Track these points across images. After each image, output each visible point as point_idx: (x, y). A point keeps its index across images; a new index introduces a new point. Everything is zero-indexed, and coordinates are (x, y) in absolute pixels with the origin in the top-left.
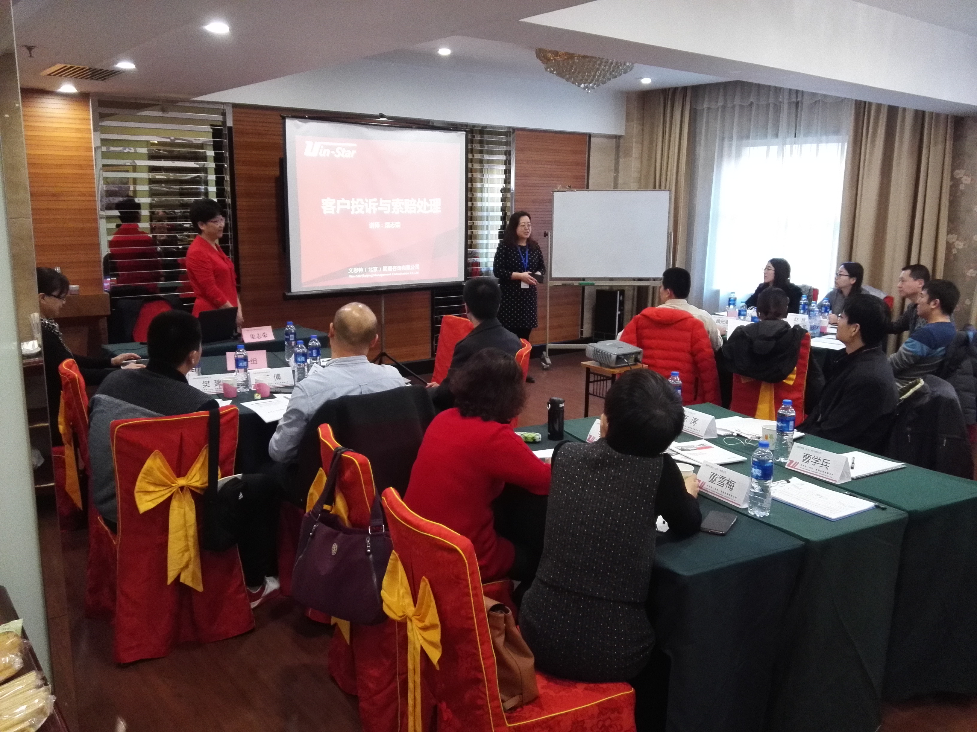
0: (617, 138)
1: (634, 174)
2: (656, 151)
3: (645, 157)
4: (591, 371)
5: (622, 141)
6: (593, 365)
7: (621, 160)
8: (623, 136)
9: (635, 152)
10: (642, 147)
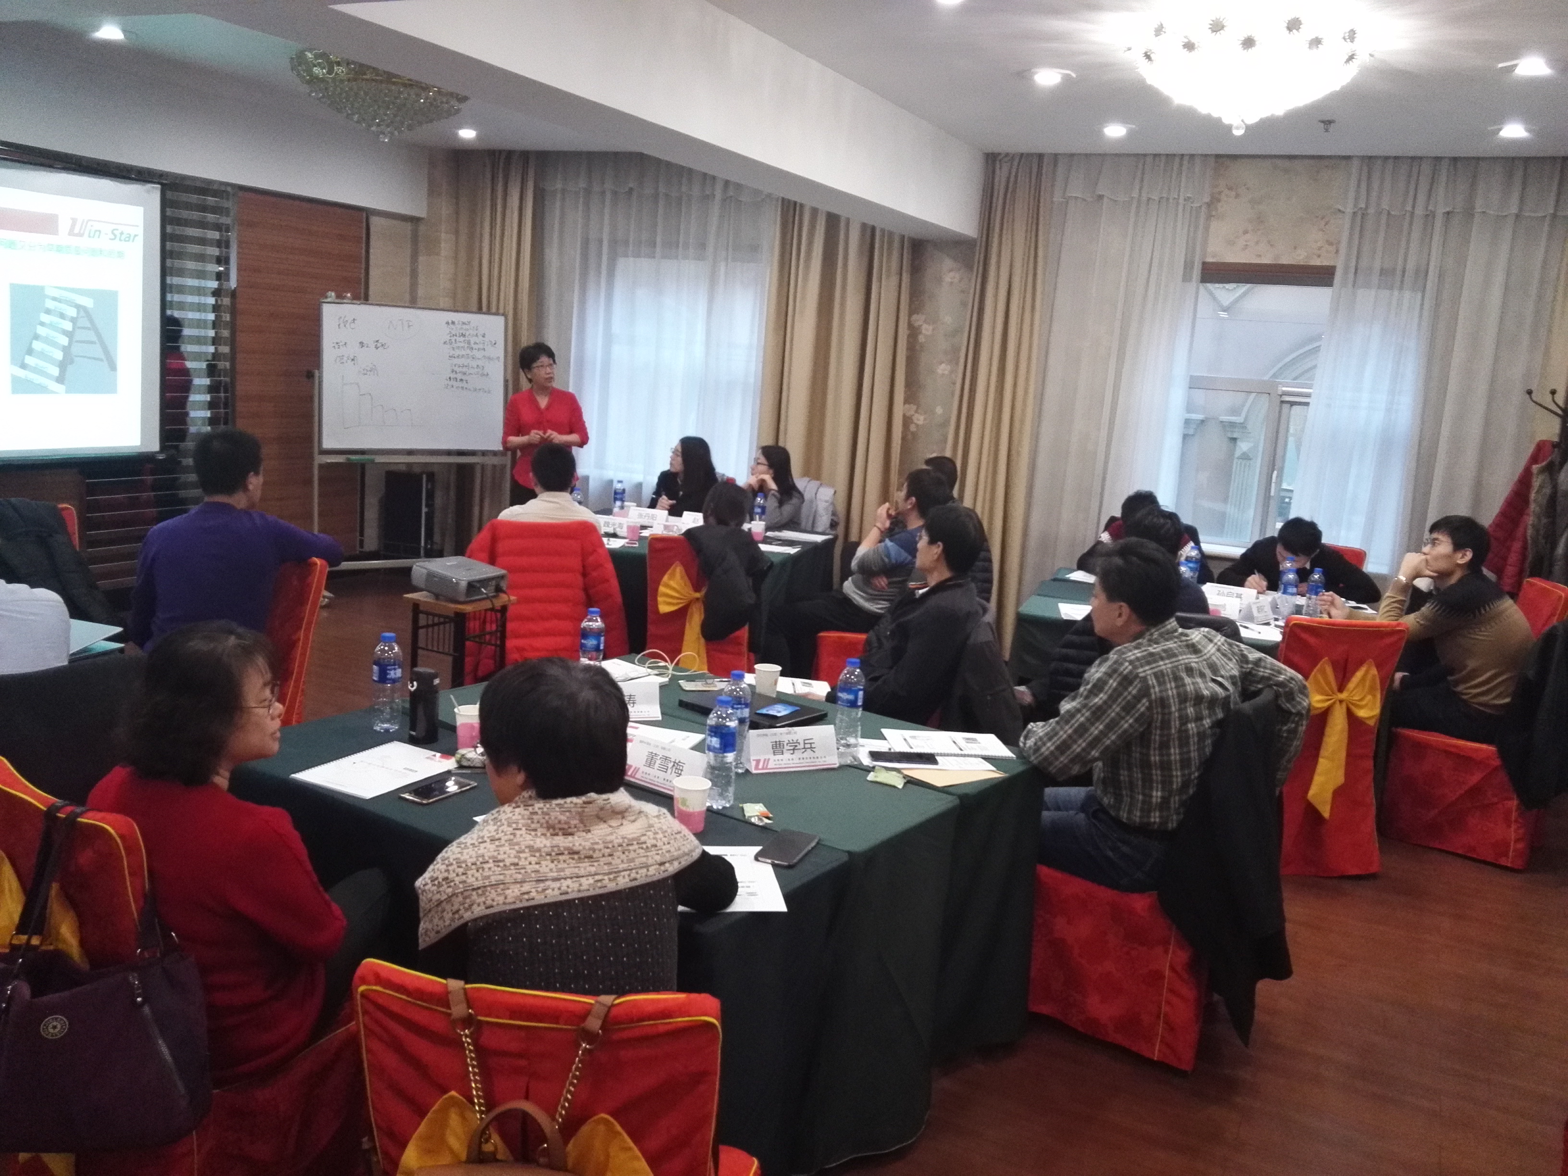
0: (414, 220)
1: (444, 282)
2: (481, 250)
3: (463, 255)
4: (421, 608)
5: (422, 228)
6: (425, 600)
7: (421, 259)
8: (422, 219)
9: (446, 247)
10: (457, 242)
